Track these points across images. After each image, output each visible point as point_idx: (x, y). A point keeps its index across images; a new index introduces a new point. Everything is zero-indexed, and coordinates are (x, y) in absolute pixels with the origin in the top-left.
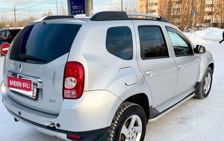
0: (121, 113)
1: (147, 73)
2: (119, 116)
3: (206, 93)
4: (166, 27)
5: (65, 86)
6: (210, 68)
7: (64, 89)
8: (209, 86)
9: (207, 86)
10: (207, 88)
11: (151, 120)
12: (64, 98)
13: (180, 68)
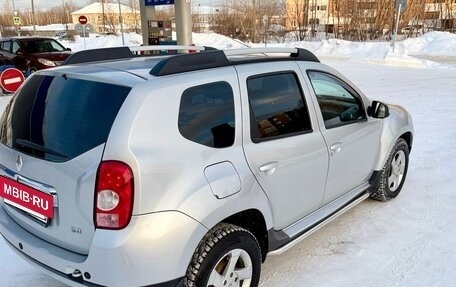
0: (208, 249)
1: (262, 169)
2: (204, 254)
3: (393, 189)
4: (308, 71)
5: (99, 206)
6: (404, 142)
7: (96, 210)
8: (401, 176)
9: (397, 176)
10: (395, 179)
11: (275, 252)
12: (96, 227)
13: (334, 150)
